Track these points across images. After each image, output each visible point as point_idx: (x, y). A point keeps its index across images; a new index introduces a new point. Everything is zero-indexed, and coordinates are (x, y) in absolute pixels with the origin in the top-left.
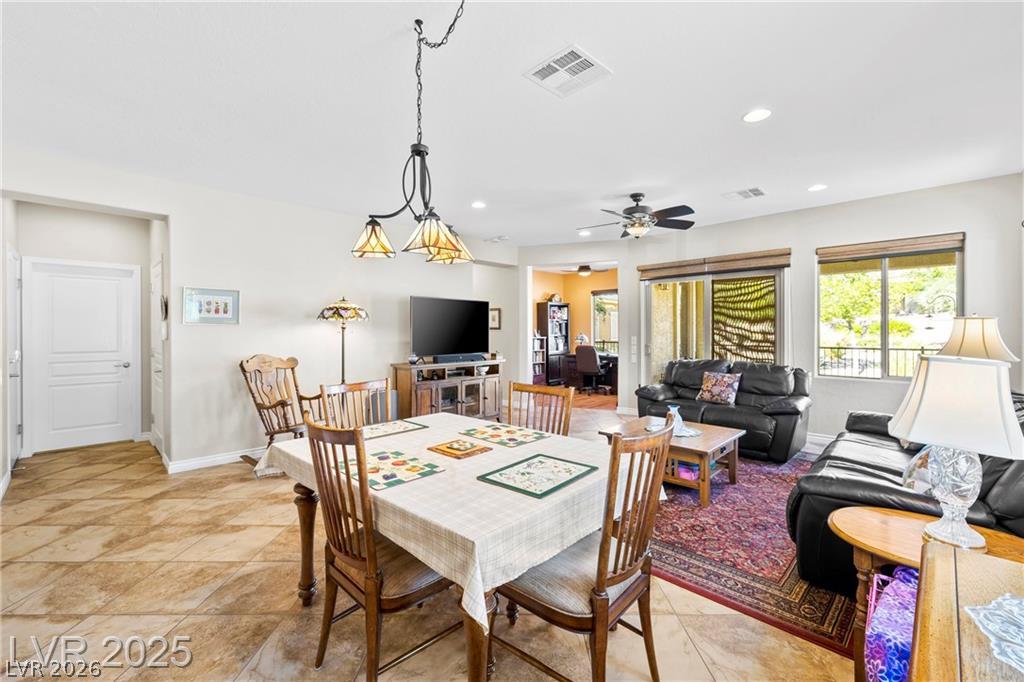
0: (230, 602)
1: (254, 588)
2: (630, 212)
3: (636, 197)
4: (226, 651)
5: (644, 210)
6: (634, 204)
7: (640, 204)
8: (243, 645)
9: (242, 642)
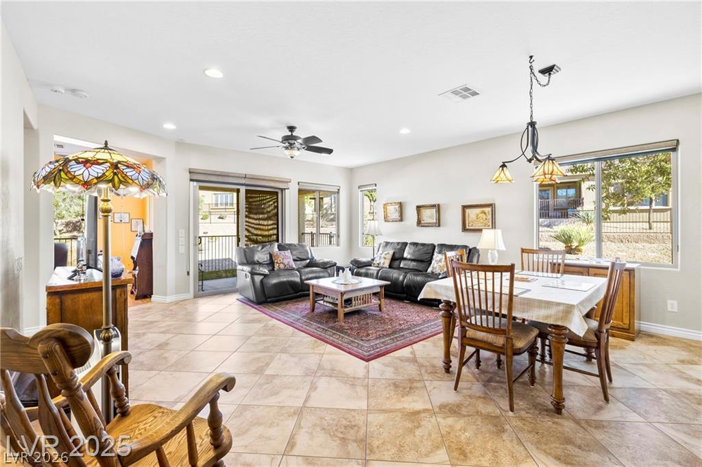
0: (595, 455)
1: (569, 447)
2: (286, 139)
3: (291, 129)
4: (629, 434)
5: (295, 138)
6: (290, 134)
7: (294, 134)
8: (616, 429)
9: (615, 430)
